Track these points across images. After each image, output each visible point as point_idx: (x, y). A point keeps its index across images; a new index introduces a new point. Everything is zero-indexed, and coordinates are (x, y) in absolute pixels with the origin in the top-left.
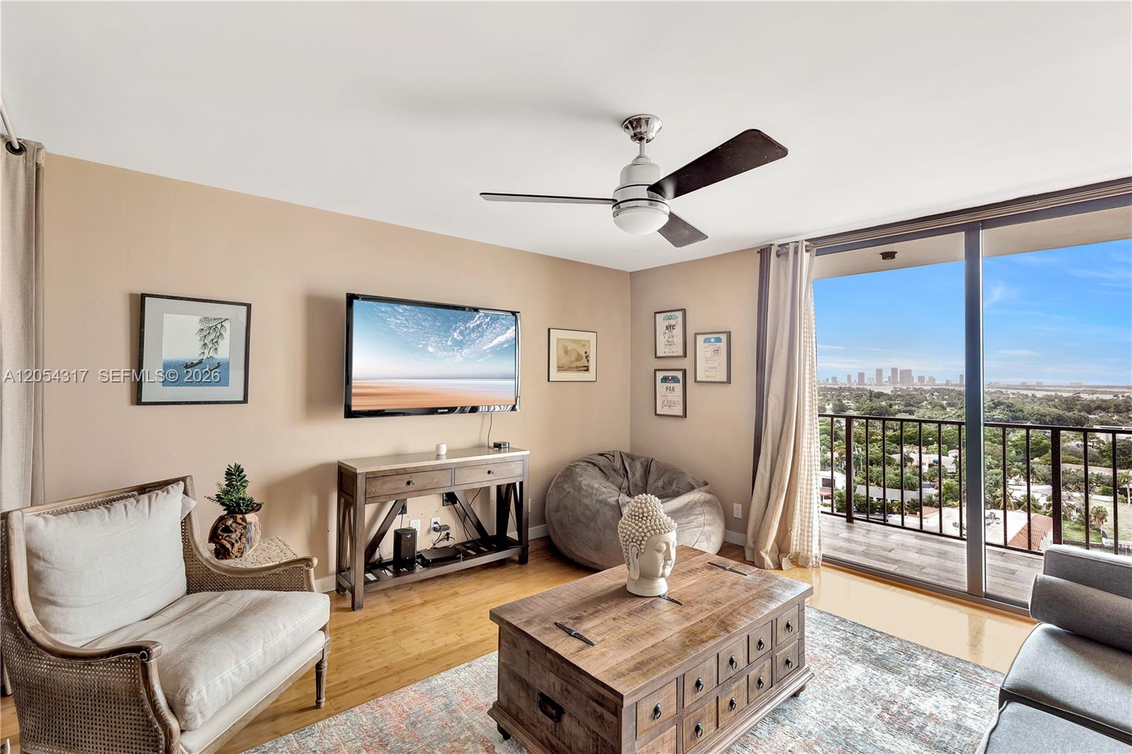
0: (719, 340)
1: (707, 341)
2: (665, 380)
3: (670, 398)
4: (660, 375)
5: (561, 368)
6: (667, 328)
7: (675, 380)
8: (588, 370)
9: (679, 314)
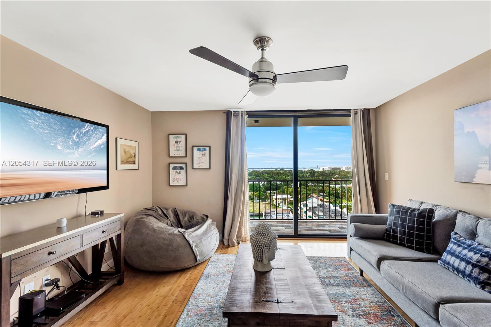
0: (205, 150)
1: (199, 150)
2: (175, 168)
3: (178, 178)
4: (172, 166)
5: (123, 162)
6: (176, 142)
7: (181, 168)
8: (135, 163)
9: (183, 136)
